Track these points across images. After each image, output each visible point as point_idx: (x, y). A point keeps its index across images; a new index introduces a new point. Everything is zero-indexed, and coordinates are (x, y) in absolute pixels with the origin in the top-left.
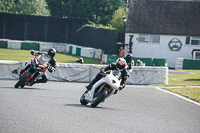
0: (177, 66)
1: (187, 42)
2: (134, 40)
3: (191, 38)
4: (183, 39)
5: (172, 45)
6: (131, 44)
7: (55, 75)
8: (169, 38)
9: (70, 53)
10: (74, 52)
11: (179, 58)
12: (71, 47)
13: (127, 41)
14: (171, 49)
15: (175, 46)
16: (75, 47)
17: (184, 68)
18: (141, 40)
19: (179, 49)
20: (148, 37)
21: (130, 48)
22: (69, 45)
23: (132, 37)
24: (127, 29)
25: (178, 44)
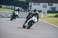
0: (45, 12)
1: (49, 5)
2: (32, 4)
3: (50, 4)
4: (47, 4)
5: (44, 6)
6: (31, 6)
7: (7, 16)
8: (43, 4)
9: (12, 9)
10: (13, 8)
11: (46, 10)
12: (12, 7)
13: (30, 5)
14: (44, 7)
15: (45, 6)
16: (13, 7)
17: (47, 13)
18: (34, 5)
19: (46, 7)
20: (36, 4)
21: (31, 7)
22: (11, 6)
23: (31, 3)
24: (30, 1)
25: (46, 6)
